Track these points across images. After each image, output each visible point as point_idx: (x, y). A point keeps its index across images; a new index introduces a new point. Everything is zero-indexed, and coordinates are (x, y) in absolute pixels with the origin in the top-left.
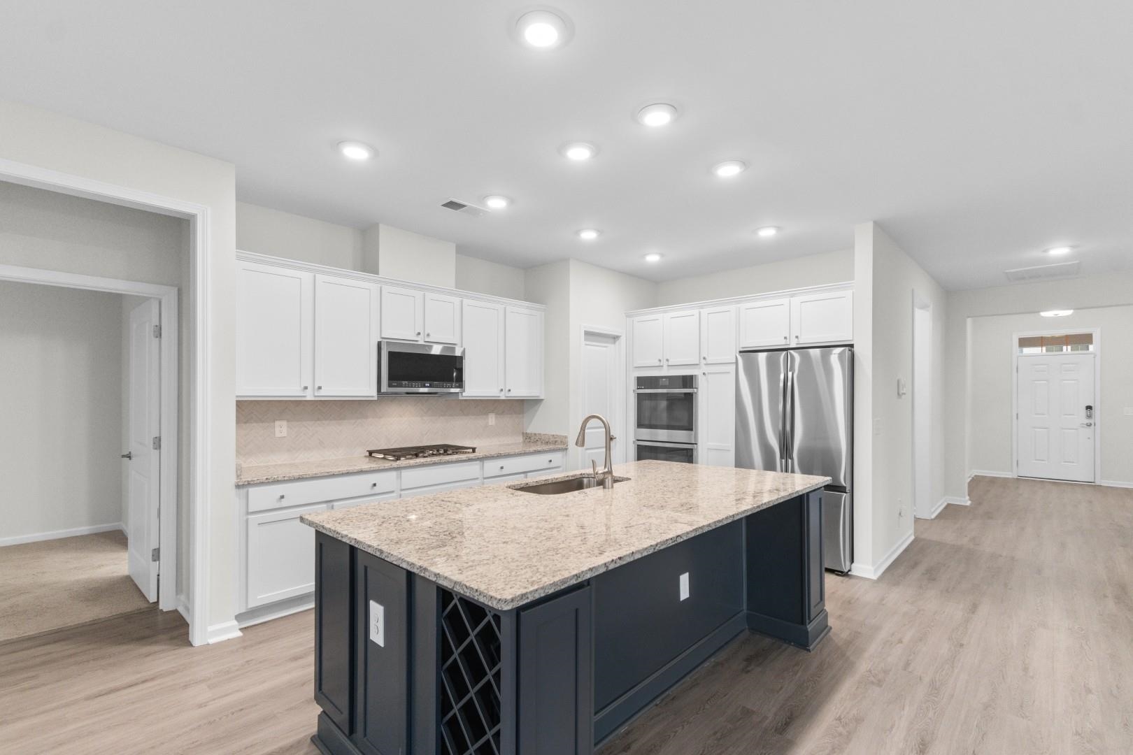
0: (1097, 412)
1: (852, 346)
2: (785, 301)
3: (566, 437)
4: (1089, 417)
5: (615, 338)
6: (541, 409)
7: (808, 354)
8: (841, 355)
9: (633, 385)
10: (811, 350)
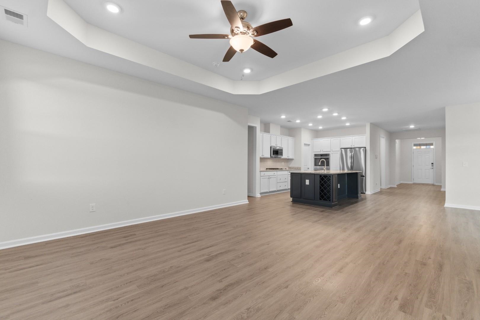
0: (434, 164)
1: (365, 148)
2: (351, 138)
3: (300, 167)
4: (432, 166)
5: (309, 145)
6: (293, 161)
7: (356, 149)
8: (363, 150)
9: (313, 156)
10: (356, 148)
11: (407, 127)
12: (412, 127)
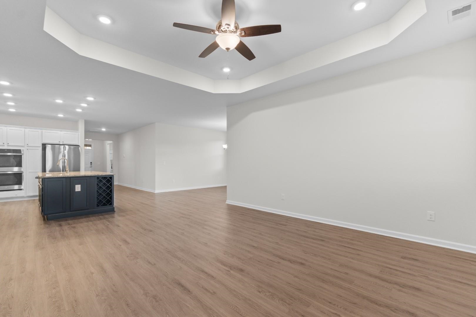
2: (59, 132)
4: (91, 165)
11: (99, 129)
12: (104, 130)
